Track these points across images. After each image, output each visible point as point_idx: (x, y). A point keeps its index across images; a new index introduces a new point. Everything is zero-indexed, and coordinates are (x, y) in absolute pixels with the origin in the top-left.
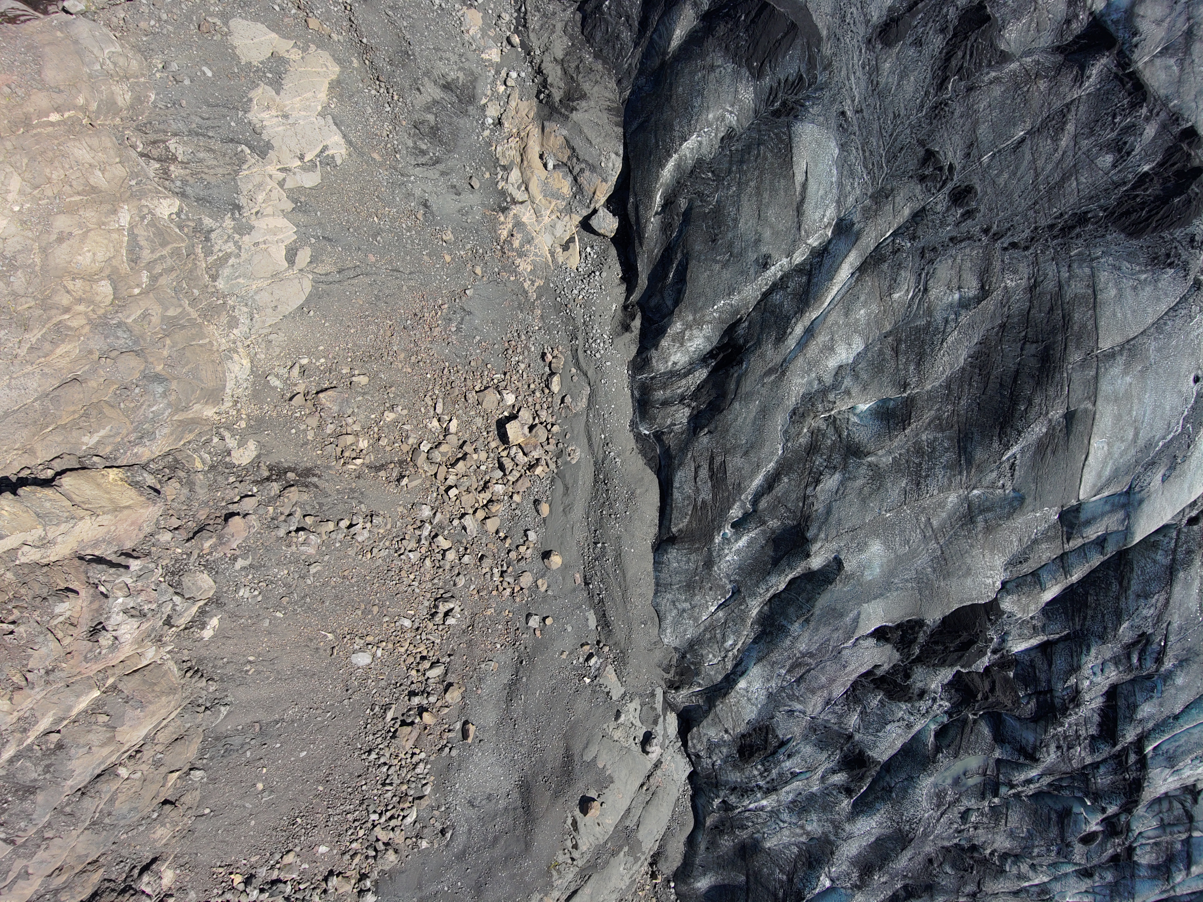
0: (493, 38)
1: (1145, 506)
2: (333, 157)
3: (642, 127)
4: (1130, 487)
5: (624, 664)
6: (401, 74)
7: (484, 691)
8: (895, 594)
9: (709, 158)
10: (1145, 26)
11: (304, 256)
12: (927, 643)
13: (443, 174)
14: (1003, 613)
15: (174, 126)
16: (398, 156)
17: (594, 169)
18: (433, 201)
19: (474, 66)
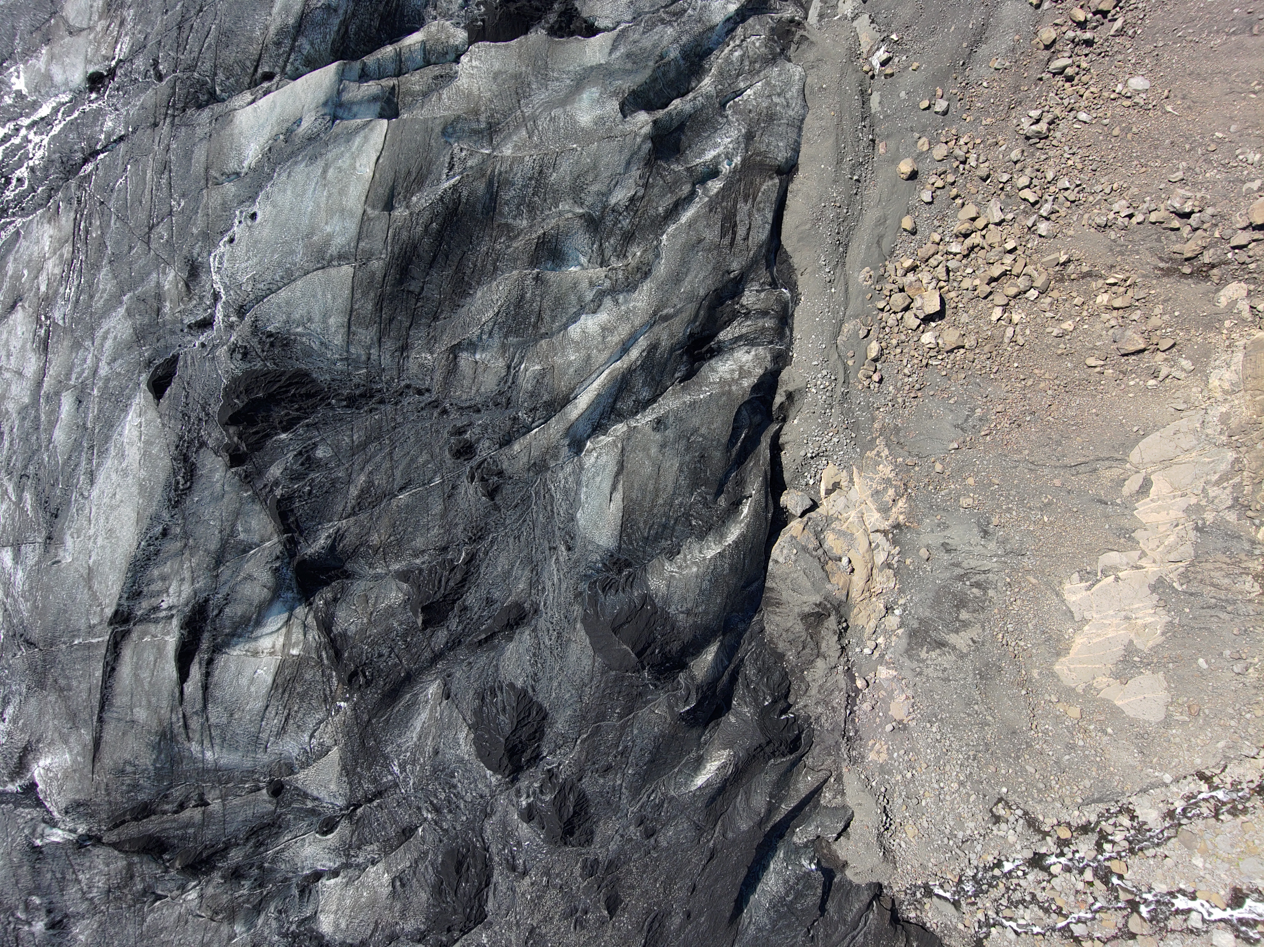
0: (883, 688)
1: (322, 99)
2: (1081, 580)
3: (748, 584)
4: (333, 122)
5: (850, 49)
6: (992, 657)
7: (1010, 39)
8: (571, 68)
9: (693, 538)
10: (264, 576)
11: (1132, 485)
12: (545, 12)
13: (958, 565)
14: (465, 28)
15: (1250, 608)
16: (1008, 580)
17: (805, 549)
18: (976, 537)
19: (907, 663)
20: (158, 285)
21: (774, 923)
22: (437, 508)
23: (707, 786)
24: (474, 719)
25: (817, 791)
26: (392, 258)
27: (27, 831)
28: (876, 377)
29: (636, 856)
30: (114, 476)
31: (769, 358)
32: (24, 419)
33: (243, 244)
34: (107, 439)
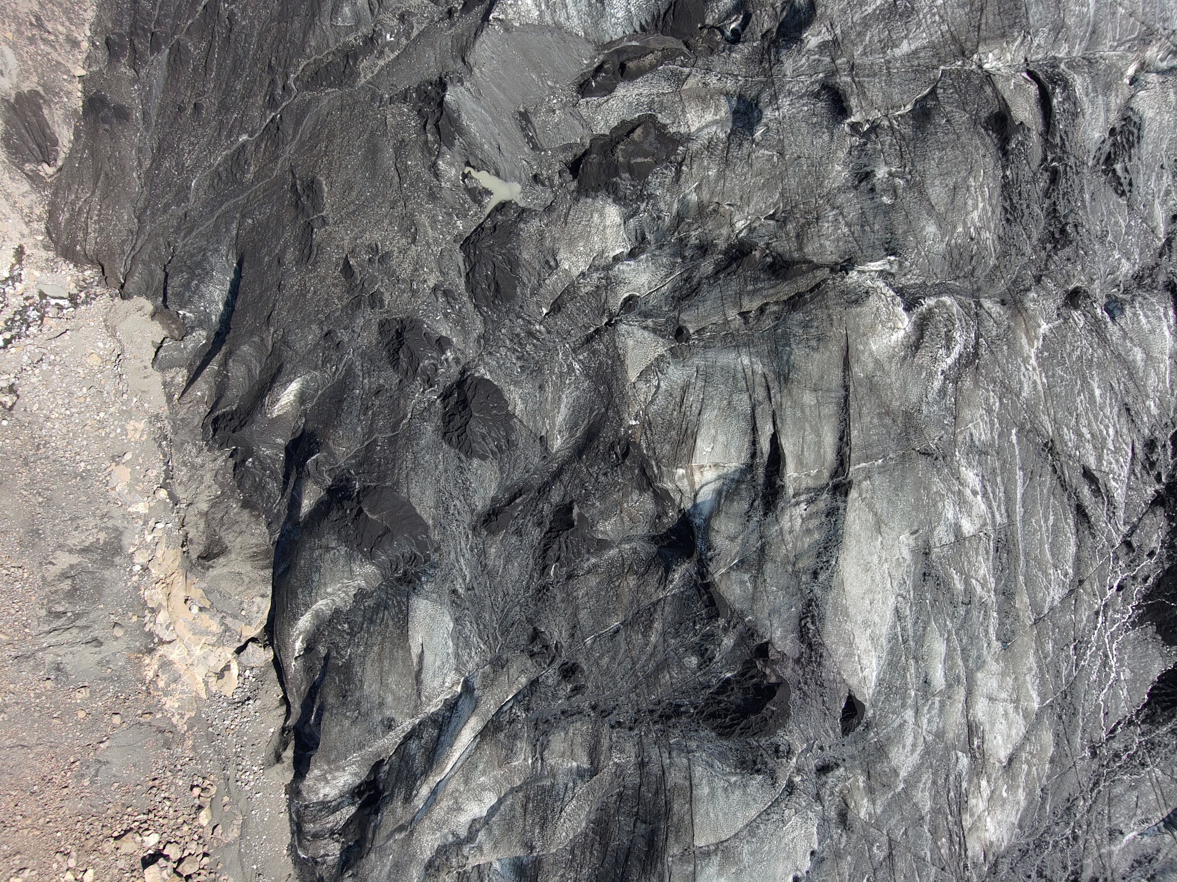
0: (140, 492)
3: (289, 570)
9: (345, 609)
10: (719, 540)
13: (82, 628)
16: (27, 630)
17: (235, 617)
18: (68, 662)
19: (119, 523)
20: (873, 802)
21: (205, 258)
22: (583, 615)
23: (285, 384)
24: (512, 423)
25: (191, 381)
26: (662, 858)
27: (907, 264)
28: (197, 791)
29: (337, 314)
30: (877, 619)
31: (304, 793)
32: (979, 657)
33: (800, 853)
34: (892, 652)
